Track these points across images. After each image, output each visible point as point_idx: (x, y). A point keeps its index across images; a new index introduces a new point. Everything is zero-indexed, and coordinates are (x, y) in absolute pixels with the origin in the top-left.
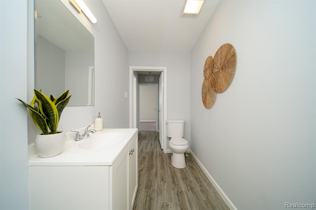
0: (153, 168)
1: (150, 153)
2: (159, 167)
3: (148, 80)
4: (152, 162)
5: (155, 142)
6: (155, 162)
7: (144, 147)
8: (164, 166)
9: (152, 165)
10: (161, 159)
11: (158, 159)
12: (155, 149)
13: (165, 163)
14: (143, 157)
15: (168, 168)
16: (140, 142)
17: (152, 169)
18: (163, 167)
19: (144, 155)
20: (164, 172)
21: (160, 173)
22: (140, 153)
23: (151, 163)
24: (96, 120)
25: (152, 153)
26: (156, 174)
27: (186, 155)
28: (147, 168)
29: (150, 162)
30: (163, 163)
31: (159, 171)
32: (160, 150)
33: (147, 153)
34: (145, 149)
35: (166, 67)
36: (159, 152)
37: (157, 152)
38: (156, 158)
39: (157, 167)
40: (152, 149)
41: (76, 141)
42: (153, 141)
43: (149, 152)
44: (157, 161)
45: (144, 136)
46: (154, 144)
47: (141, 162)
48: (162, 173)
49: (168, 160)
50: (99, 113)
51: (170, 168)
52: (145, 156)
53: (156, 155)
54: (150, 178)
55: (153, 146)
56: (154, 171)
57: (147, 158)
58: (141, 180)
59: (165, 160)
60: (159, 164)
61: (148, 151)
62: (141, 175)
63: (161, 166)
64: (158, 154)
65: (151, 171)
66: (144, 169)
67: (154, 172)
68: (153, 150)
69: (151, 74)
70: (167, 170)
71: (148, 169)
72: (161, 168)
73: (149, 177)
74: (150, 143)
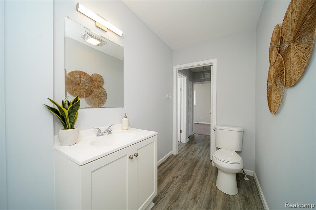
0: (191, 179)
1: (194, 161)
2: (198, 181)
3: (204, 77)
4: (192, 173)
5: (206, 149)
6: (196, 173)
7: (191, 152)
8: (204, 181)
9: (191, 175)
10: (205, 171)
11: (201, 171)
12: (203, 158)
13: (207, 178)
14: (184, 163)
15: (209, 187)
16: (189, 146)
17: (187, 180)
18: (202, 183)
19: (186, 161)
20: (202, 189)
21: (196, 189)
22: (184, 158)
23: (190, 172)
24: (123, 120)
25: (197, 162)
26: (190, 188)
27: (245, 178)
28: (184, 176)
29: (190, 170)
30: (204, 178)
31: (195, 186)
32: (209, 161)
33: (191, 160)
34: (191, 155)
35: (216, 59)
36: (207, 162)
37: (203, 162)
38: (199, 168)
39: (195, 180)
40: (198, 157)
41: (98, 136)
42: (205, 148)
43: (194, 159)
44: (199, 173)
45: (196, 139)
46: (205, 151)
47: (180, 167)
48: (198, 190)
49: (213, 176)
50: (126, 114)
51: (212, 188)
52: (187, 163)
53: (201, 165)
54: (181, 190)
55: (201, 154)
56: (189, 183)
57: (189, 165)
58: (170, 188)
59: (209, 175)
60: (199, 177)
61: (193, 157)
62: (173, 182)
63: (201, 181)
64: (204, 164)
65: (186, 182)
66: (179, 177)
67: (188, 185)
68: (200, 158)
69: (207, 70)
70: (207, 188)
71: (184, 178)
72: (199, 183)
73: (180, 188)
74: (200, 149)
